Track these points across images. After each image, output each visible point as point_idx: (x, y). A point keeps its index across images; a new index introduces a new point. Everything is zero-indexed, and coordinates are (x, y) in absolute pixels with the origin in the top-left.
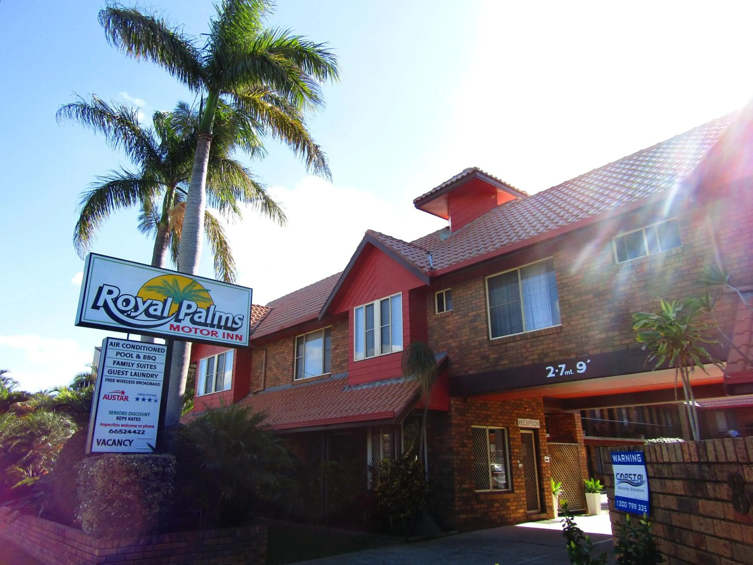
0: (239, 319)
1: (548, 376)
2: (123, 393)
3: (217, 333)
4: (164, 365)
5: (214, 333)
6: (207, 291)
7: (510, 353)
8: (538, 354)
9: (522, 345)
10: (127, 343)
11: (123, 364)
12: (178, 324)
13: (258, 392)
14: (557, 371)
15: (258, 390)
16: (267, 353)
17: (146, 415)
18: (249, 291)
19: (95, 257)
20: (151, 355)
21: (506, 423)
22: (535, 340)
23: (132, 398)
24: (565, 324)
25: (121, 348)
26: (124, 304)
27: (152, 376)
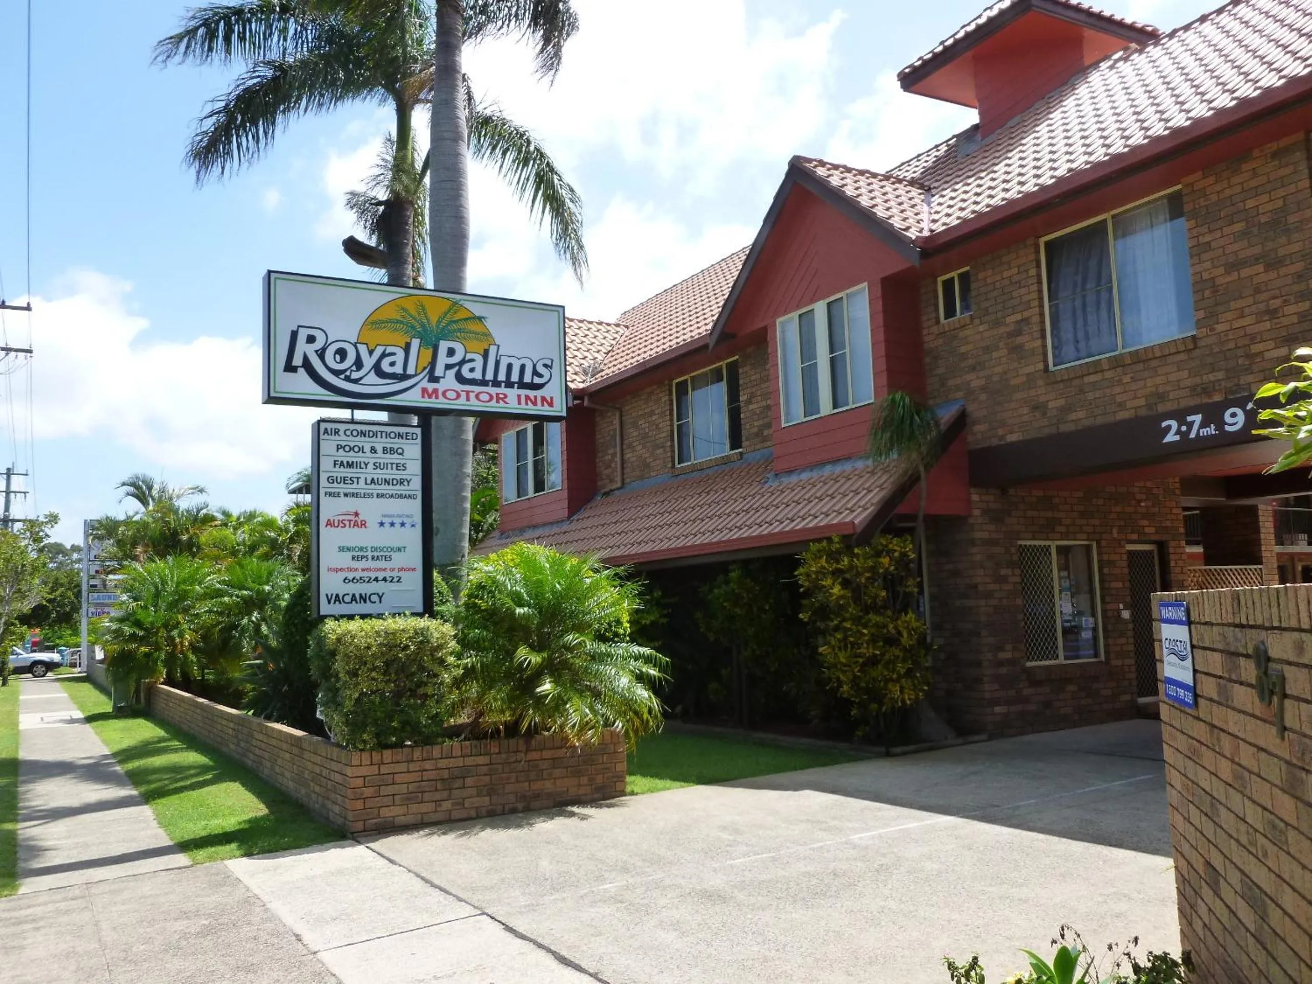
0: (546, 366)
1: (1165, 441)
2: (356, 514)
3: (506, 396)
4: (419, 463)
5: (501, 396)
6: (480, 319)
7: (1090, 396)
8: (1146, 397)
9: (1113, 378)
10: (352, 427)
11: (350, 465)
12: (435, 385)
13: (612, 491)
14: (1184, 428)
15: (613, 488)
16: (621, 417)
17: (399, 550)
18: (558, 311)
19: (276, 279)
20: (396, 446)
21: (1094, 532)
22: (1140, 366)
23: (372, 523)
24: (1204, 330)
25: (343, 437)
26: (338, 358)
27: (401, 482)
